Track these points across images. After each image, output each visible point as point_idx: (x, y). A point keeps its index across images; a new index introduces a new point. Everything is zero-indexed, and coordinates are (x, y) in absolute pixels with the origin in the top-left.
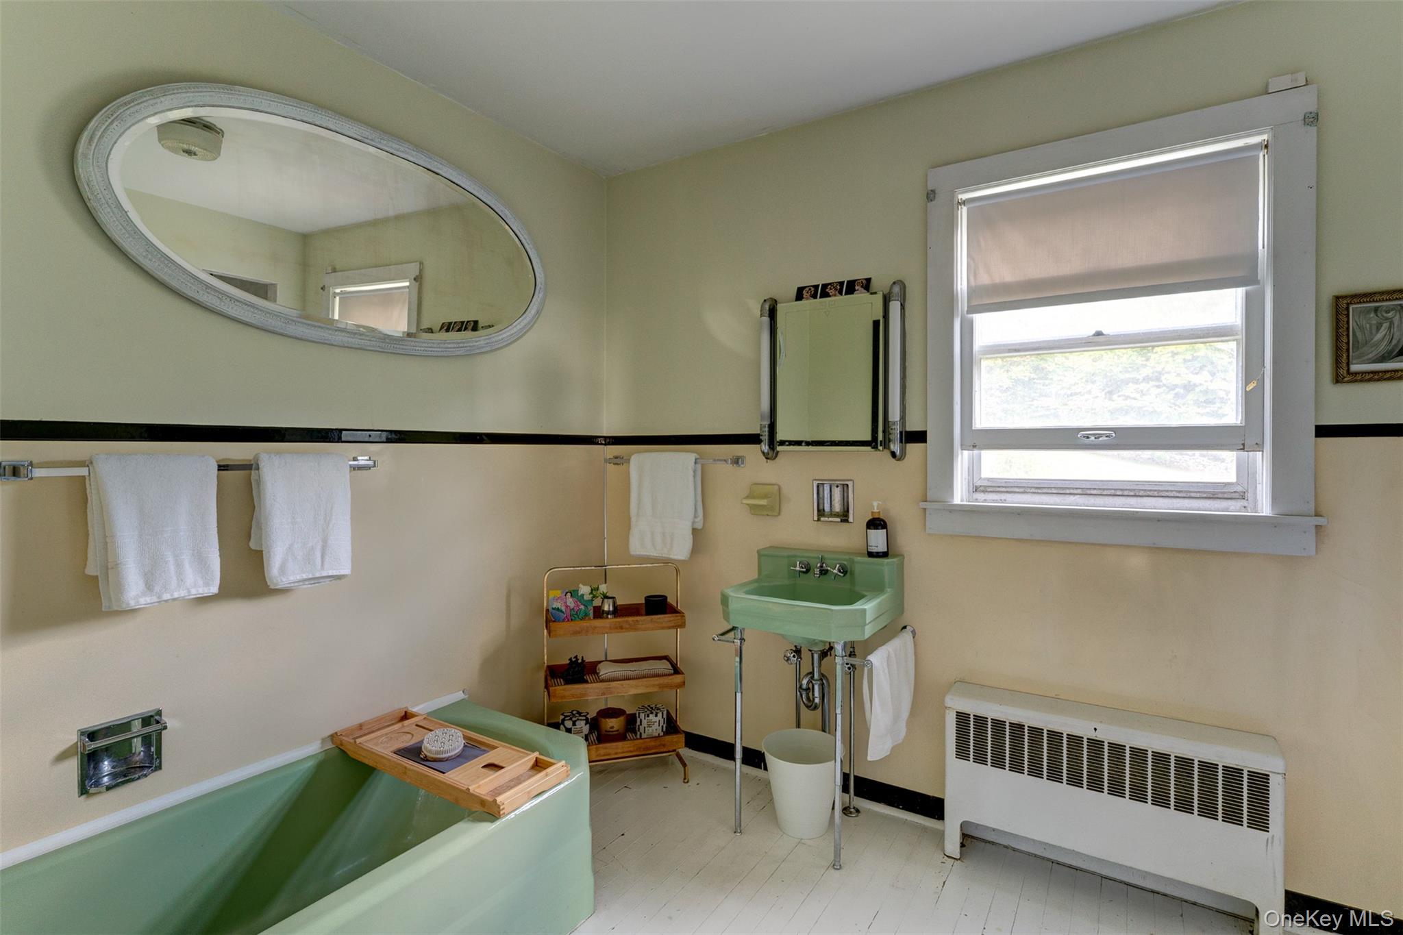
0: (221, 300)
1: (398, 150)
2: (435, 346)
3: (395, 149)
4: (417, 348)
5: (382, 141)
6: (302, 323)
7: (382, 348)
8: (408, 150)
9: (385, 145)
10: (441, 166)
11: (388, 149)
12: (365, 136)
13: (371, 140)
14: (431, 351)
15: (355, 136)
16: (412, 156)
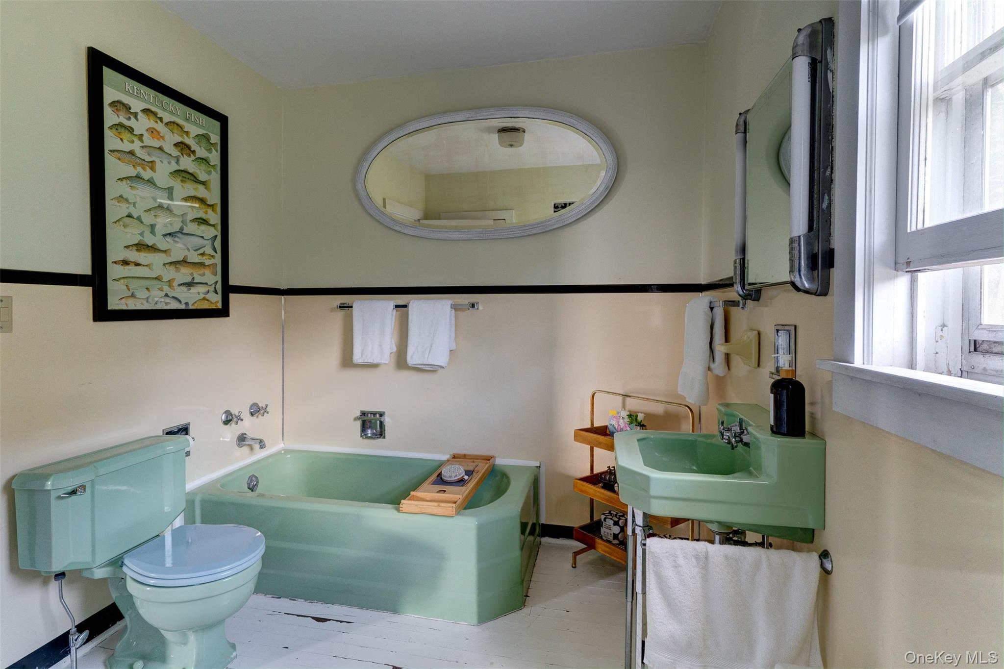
0: (401, 227)
1: (488, 116)
2: (516, 230)
3: (486, 116)
4: (503, 234)
5: (477, 115)
6: (437, 231)
7: (481, 237)
8: (493, 112)
9: (480, 116)
10: (517, 112)
11: (482, 118)
12: (468, 117)
13: (472, 117)
14: (513, 234)
15: (462, 120)
16: (497, 114)
